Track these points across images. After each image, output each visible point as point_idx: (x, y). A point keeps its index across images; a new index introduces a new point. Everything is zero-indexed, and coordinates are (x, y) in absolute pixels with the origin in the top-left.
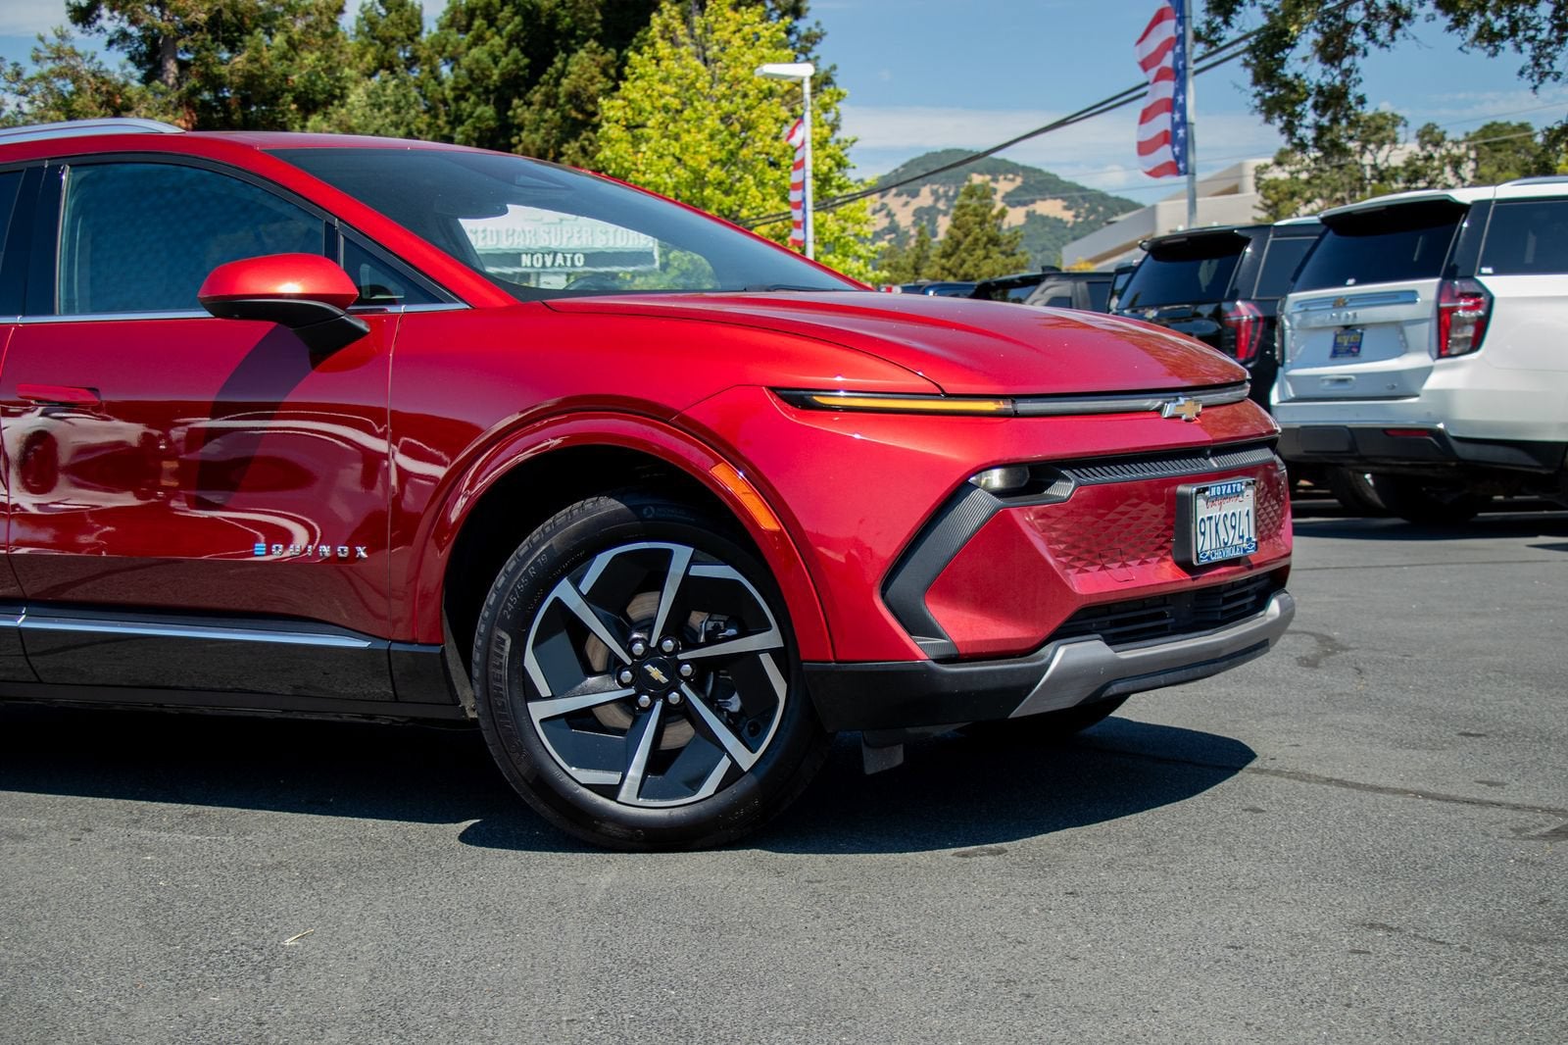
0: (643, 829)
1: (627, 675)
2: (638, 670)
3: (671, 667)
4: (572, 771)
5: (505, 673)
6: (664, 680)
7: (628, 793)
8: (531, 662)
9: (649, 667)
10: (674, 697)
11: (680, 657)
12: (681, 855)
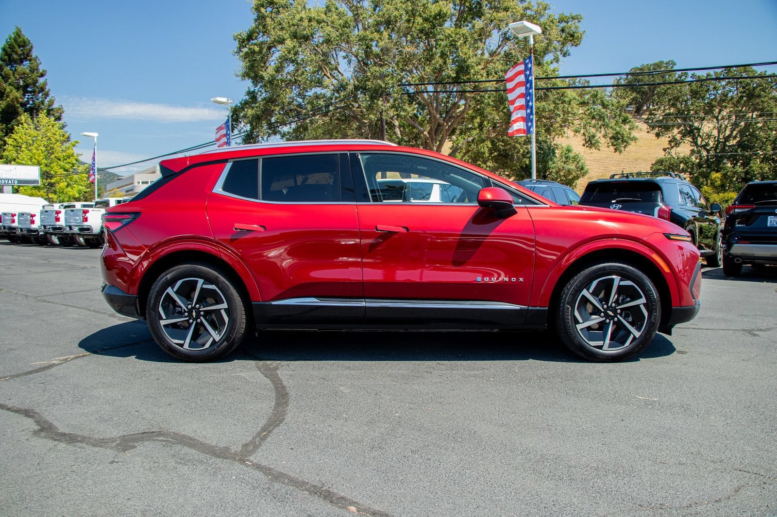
0: (611, 356)
1: (602, 314)
2: (605, 313)
3: (614, 311)
4: (590, 343)
5: (570, 317)
6: (613, 315)
7: (606, 347)
8: (577, 314)
9: (608, 312)
10: (616, 319)
11: (617, 308)
12: (620, 364)
